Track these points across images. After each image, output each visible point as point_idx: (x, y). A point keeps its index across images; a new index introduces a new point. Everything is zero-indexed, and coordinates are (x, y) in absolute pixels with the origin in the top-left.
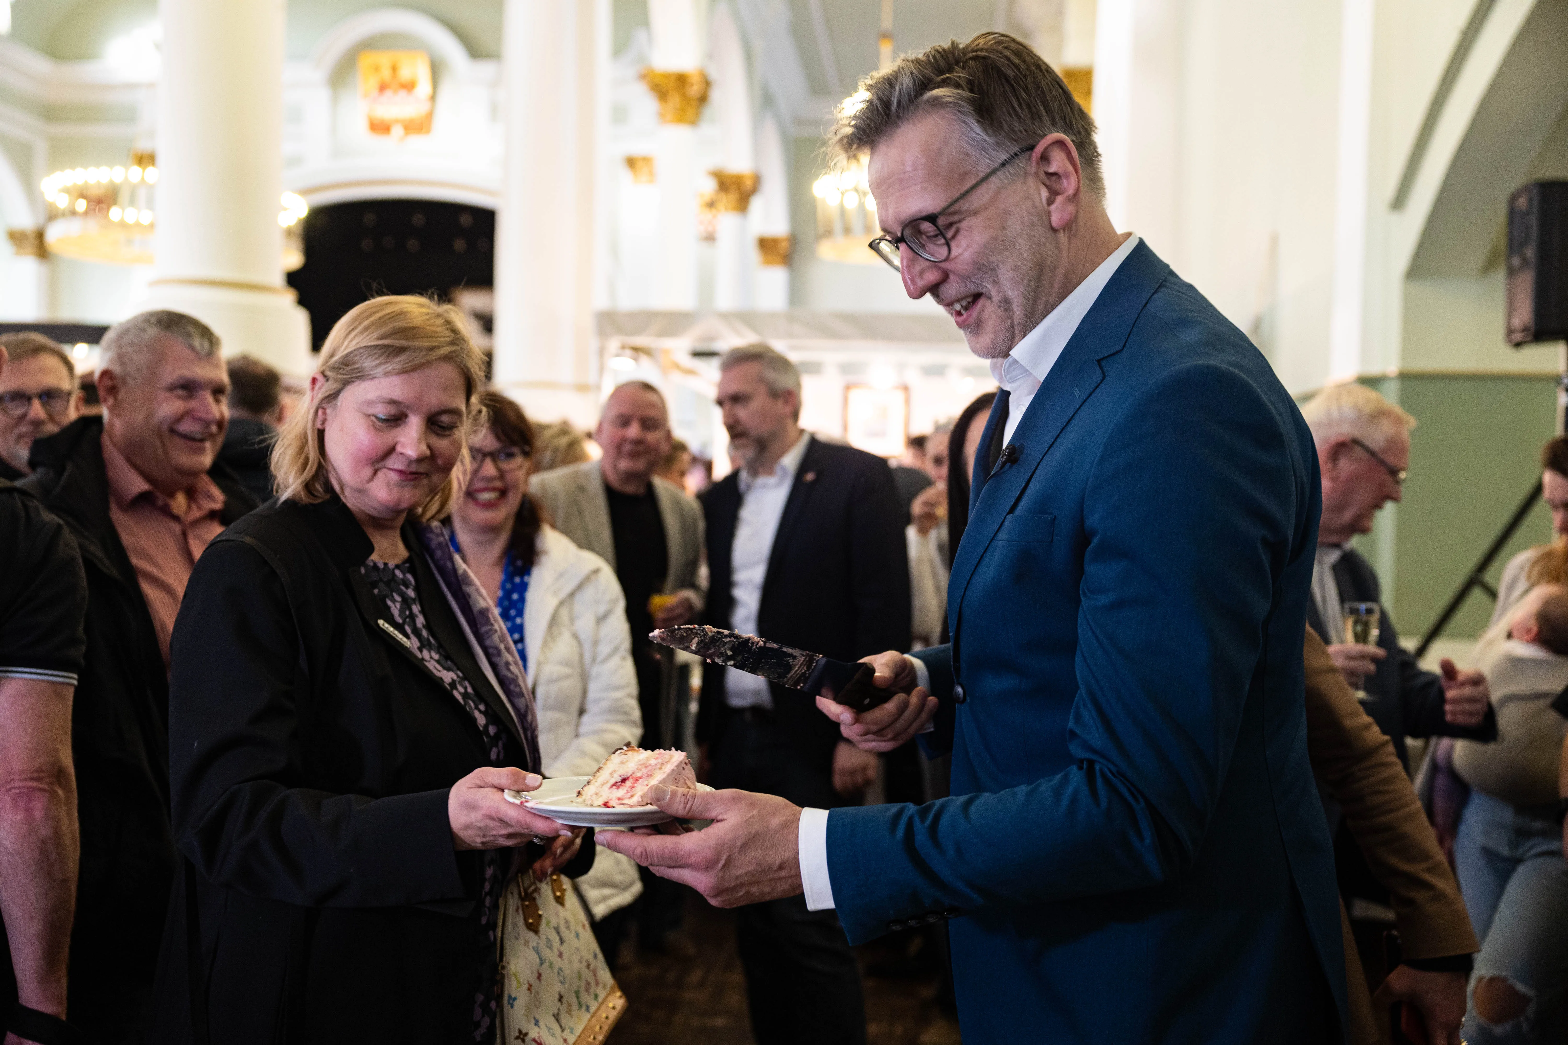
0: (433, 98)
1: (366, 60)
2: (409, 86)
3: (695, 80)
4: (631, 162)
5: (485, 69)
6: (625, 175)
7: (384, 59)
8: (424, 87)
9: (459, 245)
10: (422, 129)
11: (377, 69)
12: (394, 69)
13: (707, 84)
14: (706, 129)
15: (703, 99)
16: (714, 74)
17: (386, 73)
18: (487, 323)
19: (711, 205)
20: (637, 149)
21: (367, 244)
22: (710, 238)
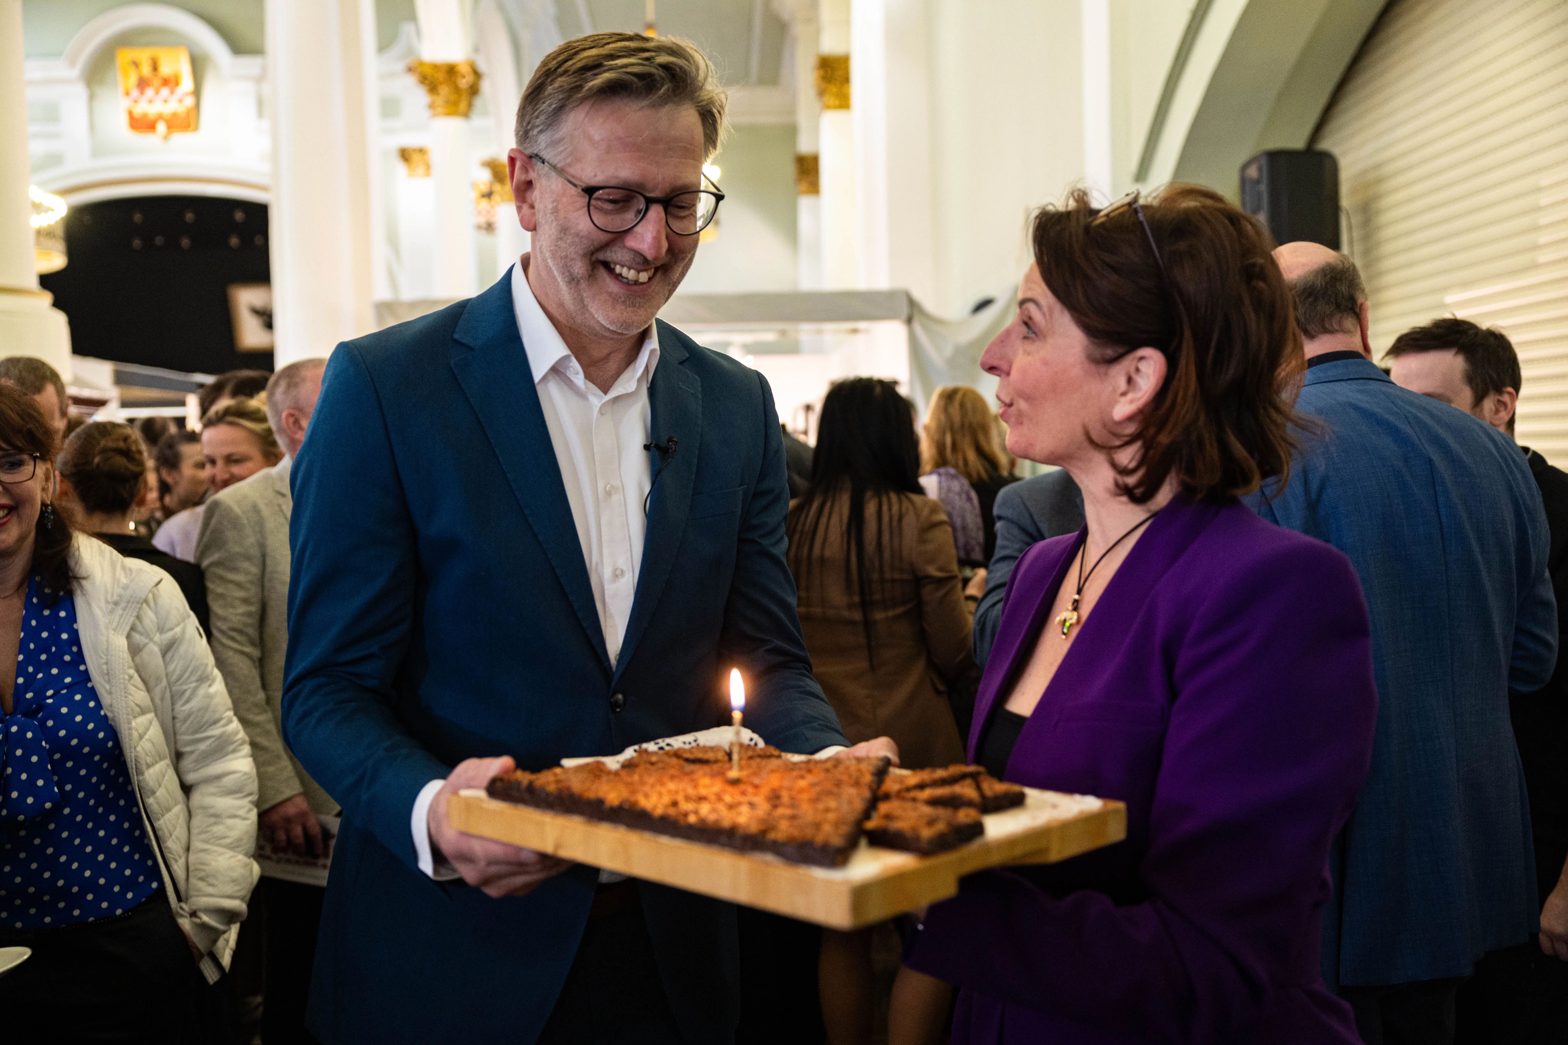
0: (197, 92)
1: (124, 56)
2: (171, 82)
3: (464, 69)
4: (405, 155)
5: (249, 64)
6: (400, 168)
7: (144, 56)
8: (187, 84)
9: (234, 241)
10: (189, 127)
11: (136, 64)
12: (155, 68)
13: (477, 74)
14: (477, 121)
15: (474, 91)
16: (482, 67)
17: (146, 70)
18: (267, 318)
19: (488, 195)
20: (411, 140)
21: (137, 243)
22: (489, 227)
